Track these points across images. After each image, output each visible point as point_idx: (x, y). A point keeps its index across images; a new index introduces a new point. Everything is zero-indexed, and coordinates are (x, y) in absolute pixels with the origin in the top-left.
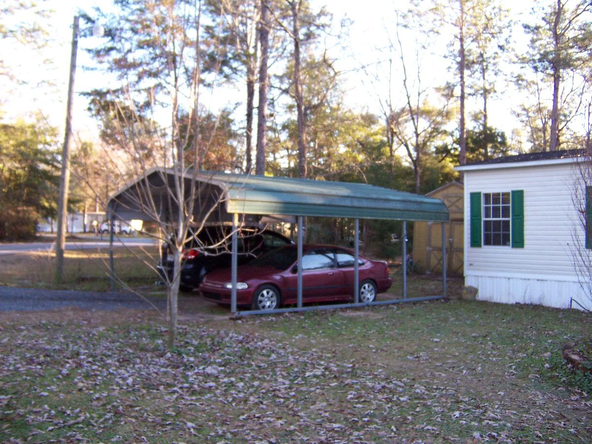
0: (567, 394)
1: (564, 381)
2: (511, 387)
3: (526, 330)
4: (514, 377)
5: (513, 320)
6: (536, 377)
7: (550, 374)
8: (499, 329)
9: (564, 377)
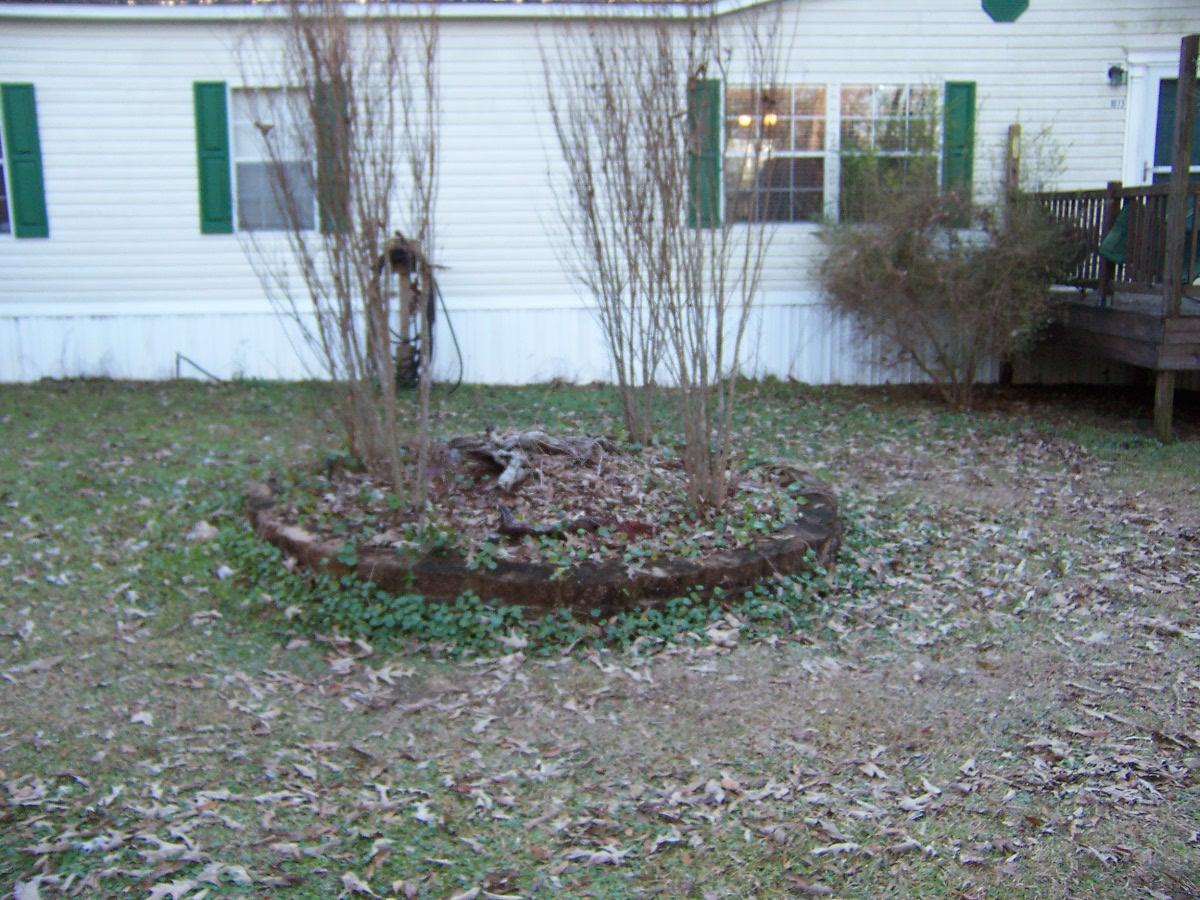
0: (316, 656)
1: (296, 617)
2: (159, 680)
3: (104, 455)
4: (146, 632)
5: (56, 429)
6: (214, 617)
7: (246, 602)
8: (31, 463)
9: (290, 603)
